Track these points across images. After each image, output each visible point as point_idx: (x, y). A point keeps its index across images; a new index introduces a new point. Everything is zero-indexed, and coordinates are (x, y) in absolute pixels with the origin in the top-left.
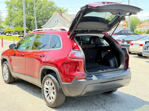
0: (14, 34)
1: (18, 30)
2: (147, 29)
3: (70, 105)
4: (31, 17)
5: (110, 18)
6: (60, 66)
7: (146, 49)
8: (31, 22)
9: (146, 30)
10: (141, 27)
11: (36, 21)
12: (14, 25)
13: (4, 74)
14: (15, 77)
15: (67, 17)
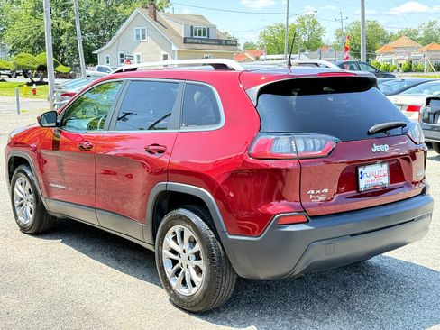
0: (10, 76)
1: (22, 62)
2: (407, 57)
3: (243, 302)
4: (62, 22)
5: (296, 24)
6: (219, 182)
7: (427, 121)
8: (62, 38)
9: (404, 62)
10: (391, 53)
11: (79, 34)
12: (10, 47)
13: (17, 203)
14: (58, 216)
15: (170, 23)
